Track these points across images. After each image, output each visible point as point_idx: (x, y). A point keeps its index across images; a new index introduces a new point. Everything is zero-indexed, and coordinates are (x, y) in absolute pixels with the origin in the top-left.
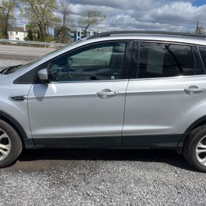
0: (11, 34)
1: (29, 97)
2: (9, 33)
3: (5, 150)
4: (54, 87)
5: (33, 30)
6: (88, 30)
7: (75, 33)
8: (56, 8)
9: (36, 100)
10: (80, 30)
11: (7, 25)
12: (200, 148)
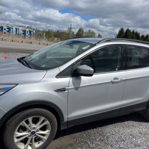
1: (69, 88)
9: (74, 90)
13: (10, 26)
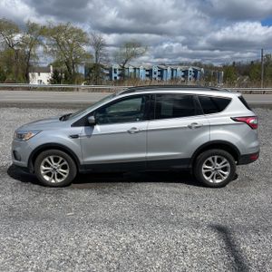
0: (33, 76)
1: (82, 135)
2: (30, 75)
3: (65, 174)
4: (98, 128)
5: (58, 69)
6: (126, 66)
7: (110, 69)
8: (86, 42)
9: (86, 137)
10: (116, 66)
11: (29, 65)
12: (205, 169)
13: (163, 67)
